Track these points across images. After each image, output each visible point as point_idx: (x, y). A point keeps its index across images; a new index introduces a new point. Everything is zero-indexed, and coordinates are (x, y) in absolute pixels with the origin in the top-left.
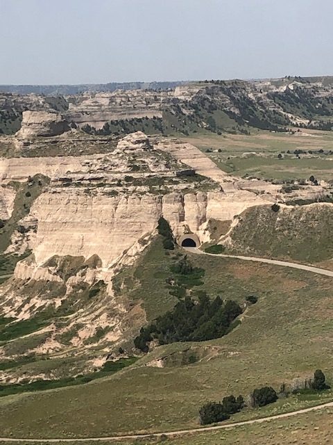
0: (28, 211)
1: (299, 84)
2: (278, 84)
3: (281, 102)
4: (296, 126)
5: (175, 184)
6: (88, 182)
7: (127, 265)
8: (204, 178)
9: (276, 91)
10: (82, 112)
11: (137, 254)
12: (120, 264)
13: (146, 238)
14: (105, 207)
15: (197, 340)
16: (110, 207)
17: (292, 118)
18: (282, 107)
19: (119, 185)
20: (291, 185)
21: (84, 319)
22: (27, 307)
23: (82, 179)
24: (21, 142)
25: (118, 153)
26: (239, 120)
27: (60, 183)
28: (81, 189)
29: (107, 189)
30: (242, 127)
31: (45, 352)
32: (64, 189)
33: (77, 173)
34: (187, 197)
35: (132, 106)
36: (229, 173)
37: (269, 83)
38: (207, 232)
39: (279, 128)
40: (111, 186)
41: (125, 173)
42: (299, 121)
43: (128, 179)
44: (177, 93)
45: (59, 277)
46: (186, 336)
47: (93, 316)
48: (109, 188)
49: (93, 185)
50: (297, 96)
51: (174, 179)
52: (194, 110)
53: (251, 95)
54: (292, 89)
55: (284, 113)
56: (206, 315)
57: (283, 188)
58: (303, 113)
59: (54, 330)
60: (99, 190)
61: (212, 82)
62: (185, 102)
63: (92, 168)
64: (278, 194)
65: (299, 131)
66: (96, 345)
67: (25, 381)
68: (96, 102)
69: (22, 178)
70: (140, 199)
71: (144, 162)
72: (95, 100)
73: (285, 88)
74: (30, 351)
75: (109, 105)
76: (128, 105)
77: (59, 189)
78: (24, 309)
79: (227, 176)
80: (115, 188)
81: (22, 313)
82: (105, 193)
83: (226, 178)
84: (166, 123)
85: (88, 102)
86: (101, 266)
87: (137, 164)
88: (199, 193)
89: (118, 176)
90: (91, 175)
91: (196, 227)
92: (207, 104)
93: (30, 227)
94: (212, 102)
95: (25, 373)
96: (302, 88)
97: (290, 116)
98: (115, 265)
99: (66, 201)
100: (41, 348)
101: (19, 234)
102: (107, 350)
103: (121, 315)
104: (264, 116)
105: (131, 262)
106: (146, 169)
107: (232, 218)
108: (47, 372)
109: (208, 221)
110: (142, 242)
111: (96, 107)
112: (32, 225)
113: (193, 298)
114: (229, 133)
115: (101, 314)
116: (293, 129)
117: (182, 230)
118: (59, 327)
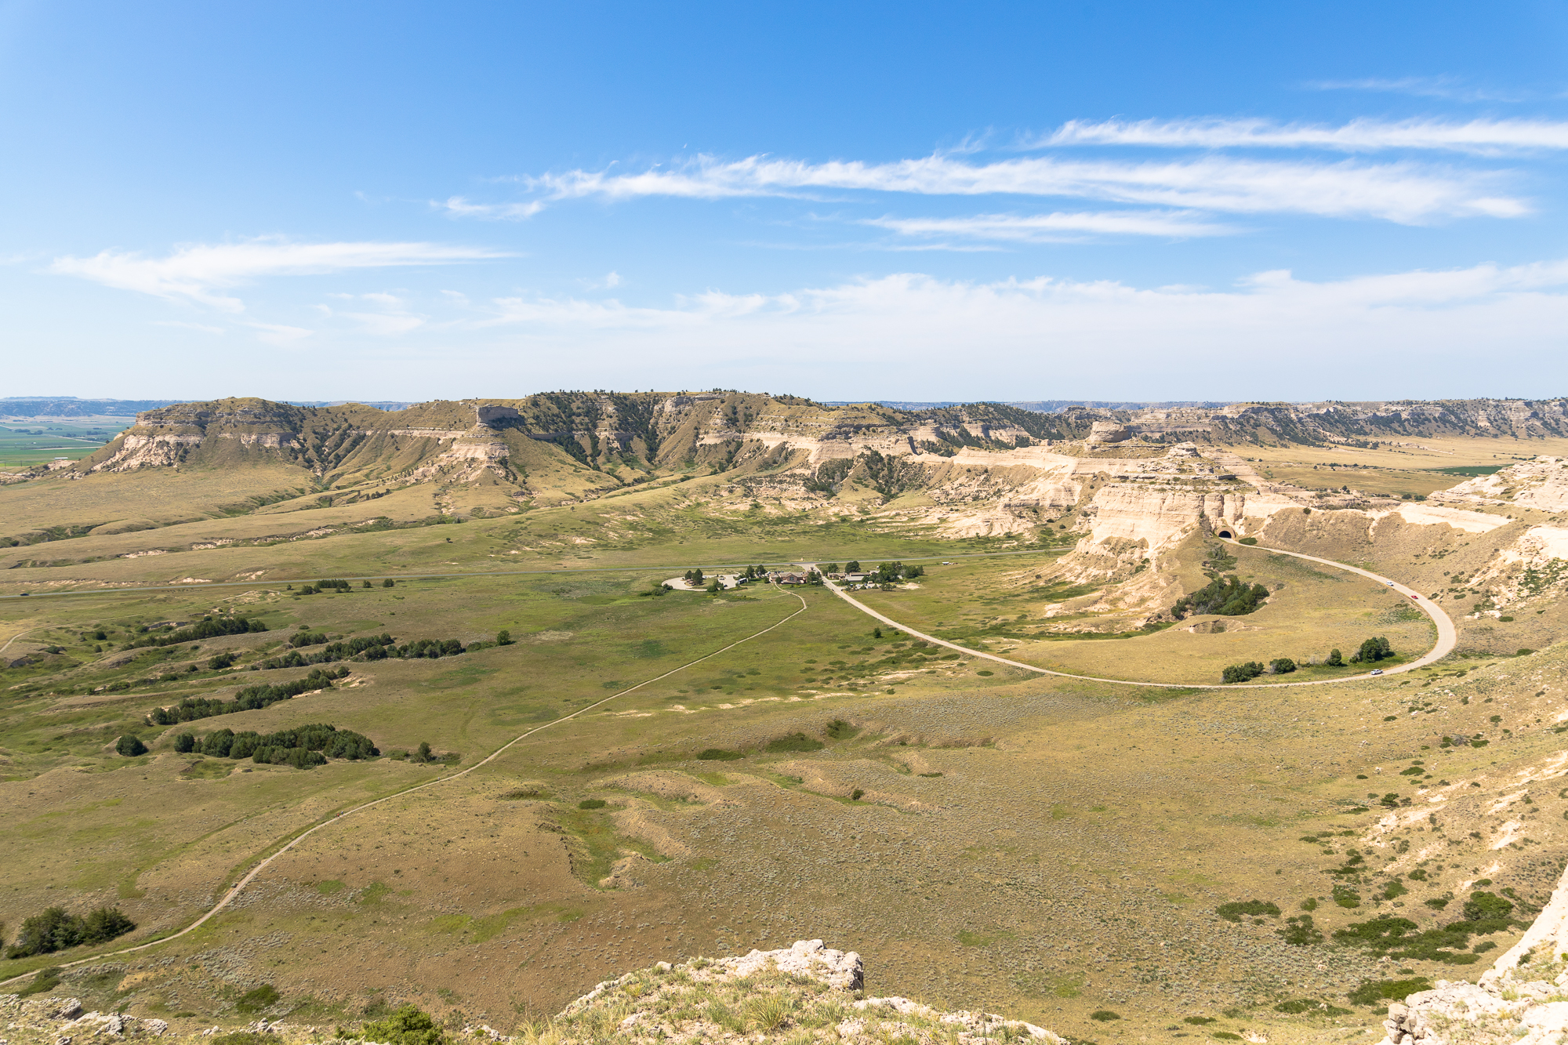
0: (1091, 500)
1: (1340, 407)
2: (1319, 406)
3: (1321, 422)
4: (1334, 443)
5: (1216, 485)
6: (1142, 480)
7: (1169, 548)
8: (1243, 482)
9: (1317, 412)
10: (1142, 424)
11: (1179, 540)
12: (1164, 547)
13: (1188, 528)
14: (1155, 501)
15: (1226, 613)
16: (1159, 501)
17: (1330, 436)
18: (1322, 426)
19: (1168, 484)
20: (1324, 492)
21: (1130, 588)
22: (1084, 574)
23: (1137, 477)
25: (1169, 458)
26: (1280, 437)
27: (1118, 479)
28: (1135, 485)
29: (1158, 487)
30: (1282, 442)
31: (1096, 610)
32: (1121, 484)
33: (1133, 472)
34: (1227, 497)
35: (1185, 420)
36: (1266, 479)
37: (1310, 406)
38: (1243, 527)
39: (1317, 443)
40: (1161, 483)
41: (1174, 474)
42: (1336, 439)
43: (1176, 479)
44: (1226, 411)
45: (1111, 553)
46: (1216, 610)
47: (1138, 586)
49: (1146, 483)
50: (1336, 417)
51: (1216, 481)
52: (1240, 426)
53: (1293, 416)
54: (1332, 411)
55: (1323, 431)
56: (1235, 593)
57: (1316, 494)
58: (1342, 432)
59: (1104, 594)
60: (1150, 486)
61: (1259, 403)
62: (1232, 419)
63: (1146, 469)
64: (1311, 499)
65: (1336, 447)
66: (1138, 609)
67: (1079, 632)
68: (1155, 416)
69: (1088, 474)
70: (1185, 495)
71: (1191, 466)
72: (1153, 414)
73: (1325, 410)
74: (1084, 609)
75: (1165, 419)
76: (1182, 419)
77: (1117, 484)
78: (1081, 575)
79: (1265, 481)
80: (1164, 486)
81: (1080, 578)
82: (1155, 490)
83: (1263, 483)
84: (1213, 436)
85: (1148, 416)
86: (1147, 547)
87: (1185, 467)
88: (1238, 494)
89: (1168, 477)
90: (1145, 474)
91: (1233, 521)
92: (1252, 422)
93: (1091, 512)
94: (1256, 420)
95: (1079, 625)
96: (1342, 410)
97: (1328, 434)
98: (1159, 548)
99: (1122, 494)
100: (1093, 607)
101: (1082, 517)
102: (1147, 614)
103: (1162, 588)
104: (1304, 433)
105: (1173, 546)
106: (1191, 471)
107: (1266, 516)
108: (1097, 626)
109: (1244, 517)
110: (1185, 531)
111: (1154, 421)
112: (1093, 511)
113: (1225, 579)
114: (1270, 446)
115: (1145, 585)
116: (1331, 445)
117: (1220, 523)
118: (1109, 592)
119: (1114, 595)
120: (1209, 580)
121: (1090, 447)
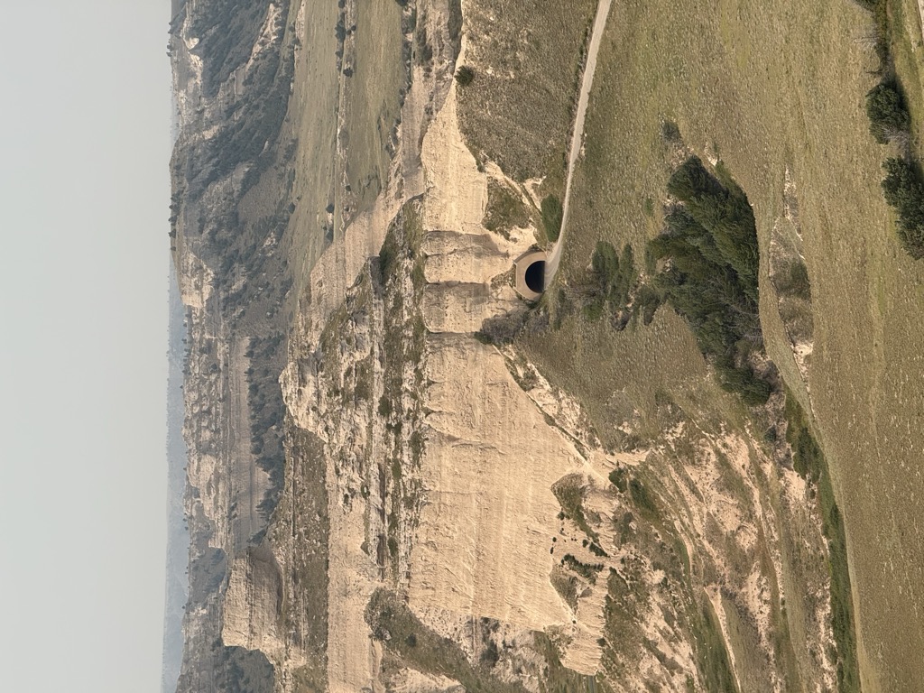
0: (449, 642)
1: (186, 25)
2: (184, 73)
3: (226, 67)
4: (281, 34)
5: (401, 305)
6: (388, 500)
7: (581, 419)
8: (390, 237)
9: (199, 78)
10: (230, 517)
11: (555, 393)
12: (577, 434)
13: (521, 372)
14: (447, 462)
15: (755, 262)
16: (448, 452)
17: (263, 44)
18: (238, 64)
19: (398, 429)
20: (415, 48)
21: (697, 518)
22: (664, 648)
23: (382, 513)
24: (292, 654)
25: (327, 429)
26: (264, 164)
27: (388, 564)
28: (403, 516)
29: (406, 457)
30: (280, 158)
31: (767, 609)
32: (402, 554)
33: (367, 524)
34: (431, 275)
35: (220, 405)
36: (382, 187)
37: (182, 94)
38: (514, 233)
39: (284, 74)
40: (399, 448)
41: (370, 415)
42: (271, 28)
43: (385, 409)
44: (196, 301)
45: (599, 574)
46: (743, 289)
47: (690, 498)
48: (405, 452)
49: (396, 489)
50: (213, 30)
51: (391, 304)
52: (236, 265)
53: (208, 135)
54: (196, 41)
55: (251, 61)
56: (697, 242)
57: (421, 63)
58: (253, 17)
59: (719, 588)
60: (407, 475)
61: (173, 220)
62: (217, 283)
63: (358, 490)
64: (433, 74)
65: (293, 29)
66: (756, 494)
67: (833, 655)
68: (209, 486)
69: (374, 655)
70: (430, 383)
71: (349, 370)
72: (203, 490)
73: (195, 58)
74: (764, 643)
75: (217, 456)
76: (217, 414)
77: (403, 567)
78: (669, 655)
79: (387, 189)
80: (406, 437)
81: (678, 659)
82: (416, 460)
83: (392, 193)
84: (264, 330)
85: (208, 505)
86: (579, 477)
87: (353, 386)
88: (425, 249)
89: (379, 430)
90: (373, 491)
91: (499, 259)
92: (224, 234)
93: (484, 639)
94: (220, 224)
95: (813, 654)
96: (196, 17)
97: (257, 48)
98: (578, 444)
99: (429, 551)
100: (759, 617)
101: (500, 666)
102: (768, 468)
103: (692, 433)
104: (257, 107)
105: (573, 408)
107: (483, 177)
108: (811, 604)
109: (487, 232)
110: (527, 383)
111: (221, 485)
112: (480, 636)
113: (659, 269)
114: (290, 186)
115: (687, 480)
116: (288, 39)
117: (506, 292)
118: (711, 576)
119: (718, 562)
120: (664, 311)
121: (293, 651)
